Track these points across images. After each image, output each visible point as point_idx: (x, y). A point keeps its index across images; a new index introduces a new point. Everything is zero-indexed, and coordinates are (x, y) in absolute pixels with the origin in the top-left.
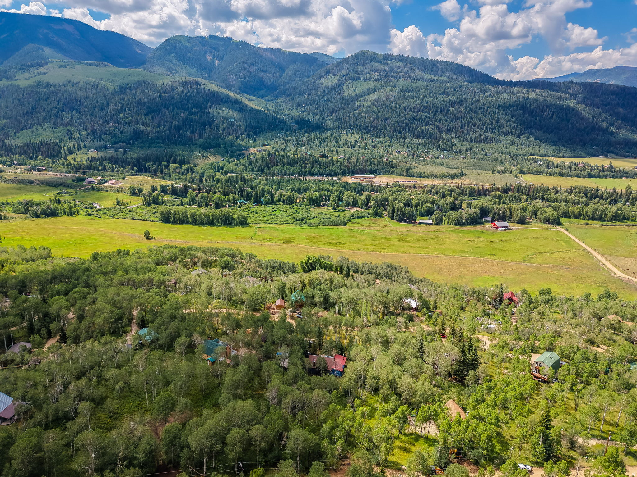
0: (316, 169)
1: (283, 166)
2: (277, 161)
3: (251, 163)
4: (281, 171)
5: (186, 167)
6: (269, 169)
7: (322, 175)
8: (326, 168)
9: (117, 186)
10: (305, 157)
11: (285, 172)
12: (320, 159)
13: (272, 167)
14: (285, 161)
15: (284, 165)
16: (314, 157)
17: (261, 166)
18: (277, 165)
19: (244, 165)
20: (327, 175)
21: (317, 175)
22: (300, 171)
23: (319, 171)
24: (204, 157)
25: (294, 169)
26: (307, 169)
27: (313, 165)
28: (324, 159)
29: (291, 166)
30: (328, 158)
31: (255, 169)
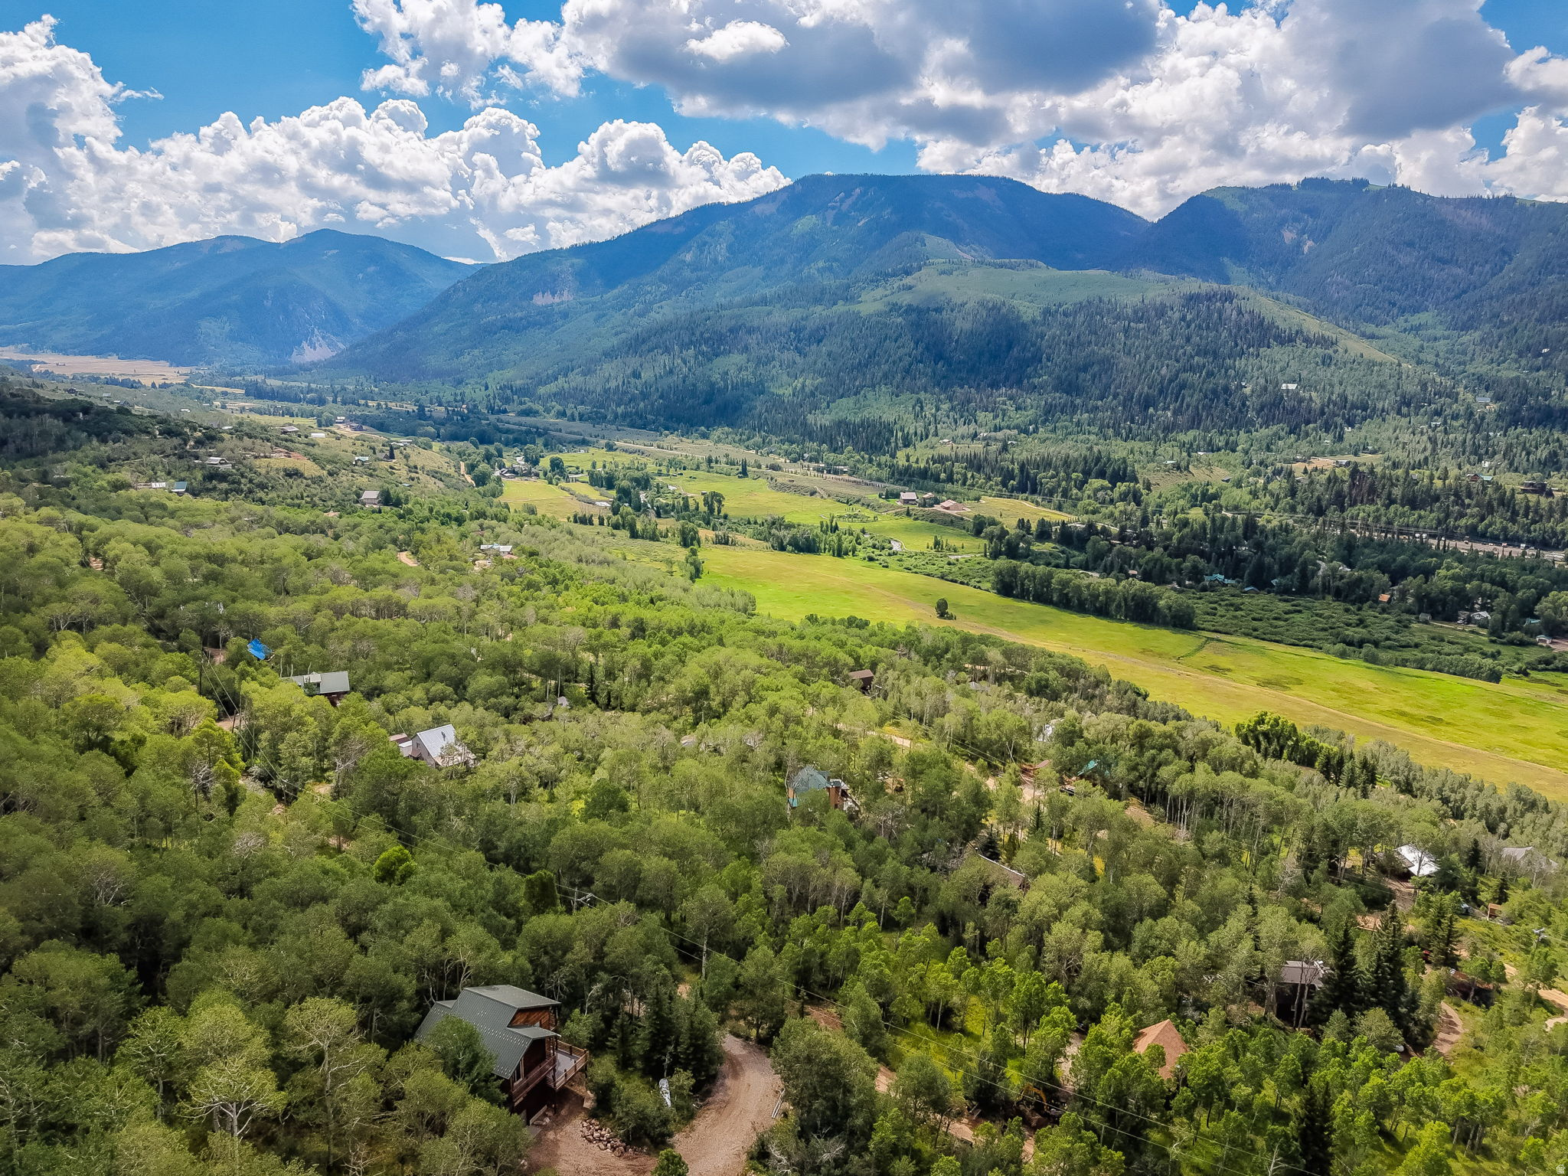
0: (1497, 522)
1: (1387, 507)
2: (1372, 490)
3: (1293, 492)
4: (1377, 519)
5: (1123, 488)
6: (1343, 509)
7: (1514, 541)
8: (1534, 522)
9: (954, 513)
10: (1468, 487)
11: (1390, 523)
12: (1519, 497)
13: (1353, 504)
14: (1397, 492)
15: (1392, 502)
16: (1498, 488)
17: (1319, 500)
18: (1372, 502)
19: (1272, 495)
20: (1531, 543)
21: (1495, 539)
22: (1439, 523)
23: (1505, 529)
24: (1179, 468)
25: (1420, 517)
26: (1463, 522)
27: (1490, 509)
28: (1533, 498)
29: (1414, 508)
30: (1550, 494)
31: (1300, 508)
